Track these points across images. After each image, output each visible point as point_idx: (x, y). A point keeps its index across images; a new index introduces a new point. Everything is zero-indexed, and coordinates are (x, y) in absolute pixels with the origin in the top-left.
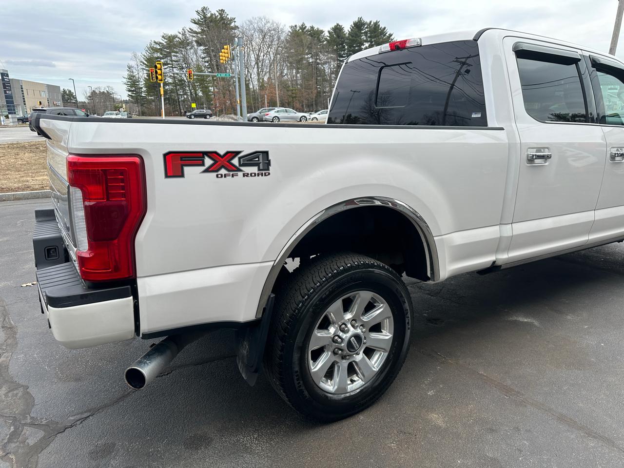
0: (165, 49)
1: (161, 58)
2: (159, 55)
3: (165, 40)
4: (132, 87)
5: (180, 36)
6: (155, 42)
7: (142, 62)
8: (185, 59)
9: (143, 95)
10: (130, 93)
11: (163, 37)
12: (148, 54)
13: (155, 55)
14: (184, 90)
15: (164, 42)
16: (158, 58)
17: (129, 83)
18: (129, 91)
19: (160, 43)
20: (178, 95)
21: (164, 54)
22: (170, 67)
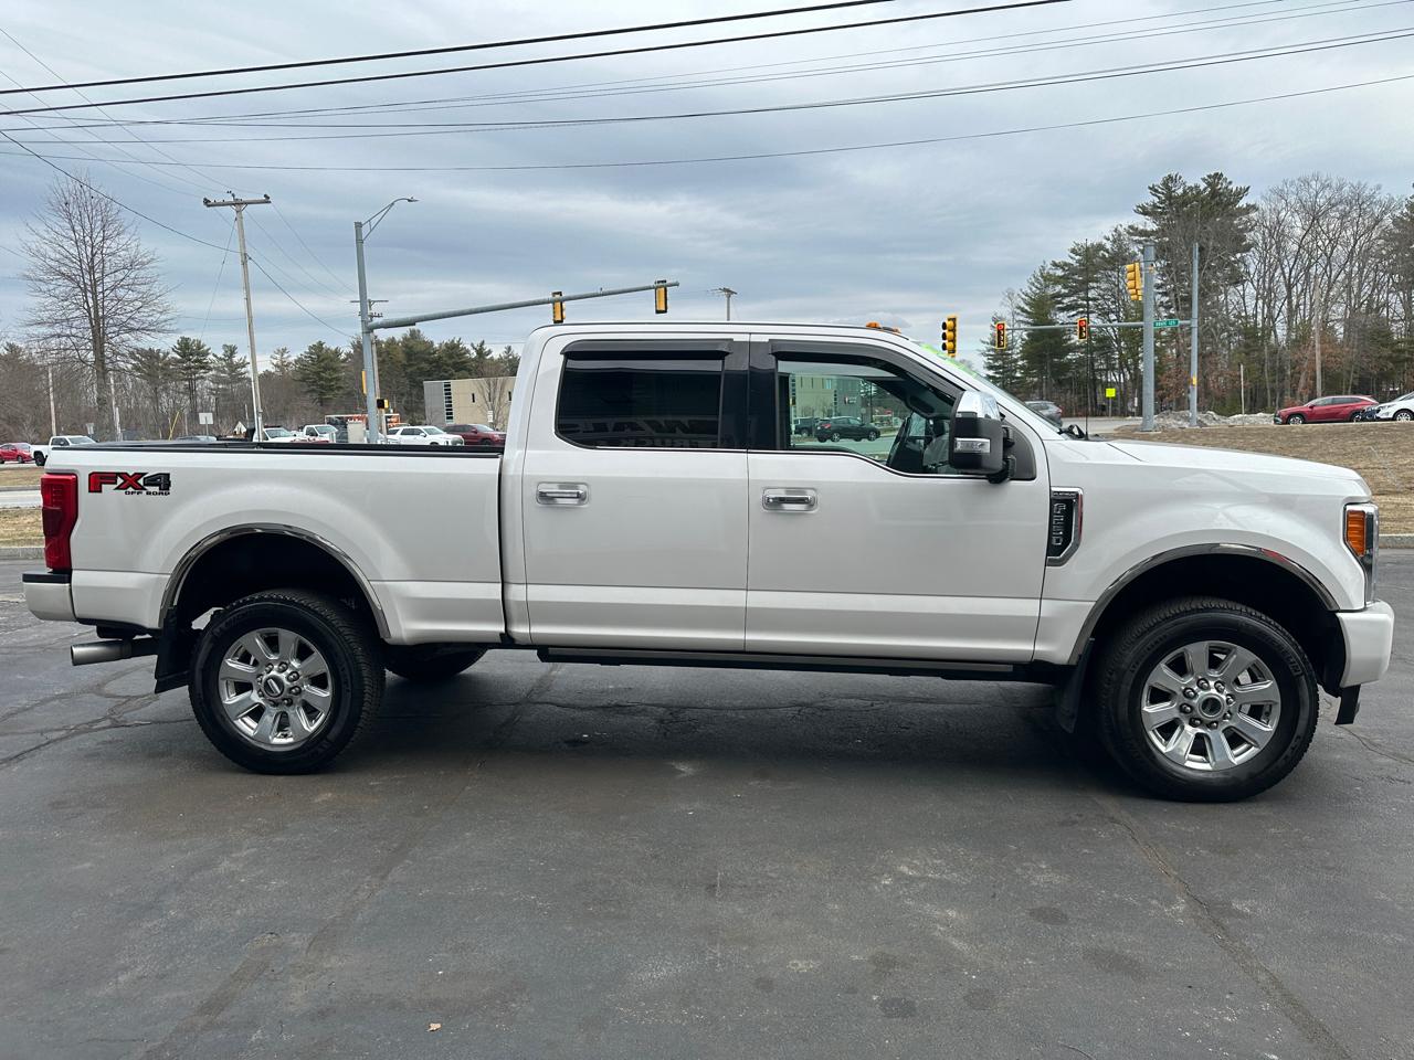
0: (1076, 277)
1: (1065, 296)
2: (1059, 288)
3: (1077, 257)
4: (995, 360)
5: (1108, 246)
6: (1055, 264)
7: (1019, 308)
8: (1117, 295)
9: (1018, 375)
10: (991, 373)
11: (1073, 251)
12: (1034, 289)
13: (1050, 292)
14: (1108, 359)
15: (1073, 260)
16: (1059, 295)
17: (991, 353)
18: (990, 367)
19: (1066, 264)
20: (1094, 371)
21: (1072, 287)
22: (1082, 312)
